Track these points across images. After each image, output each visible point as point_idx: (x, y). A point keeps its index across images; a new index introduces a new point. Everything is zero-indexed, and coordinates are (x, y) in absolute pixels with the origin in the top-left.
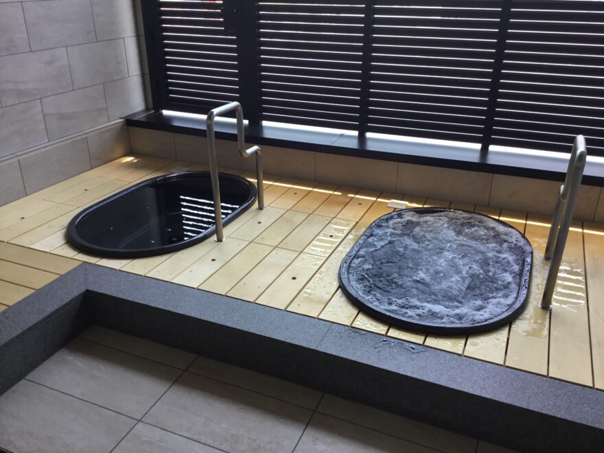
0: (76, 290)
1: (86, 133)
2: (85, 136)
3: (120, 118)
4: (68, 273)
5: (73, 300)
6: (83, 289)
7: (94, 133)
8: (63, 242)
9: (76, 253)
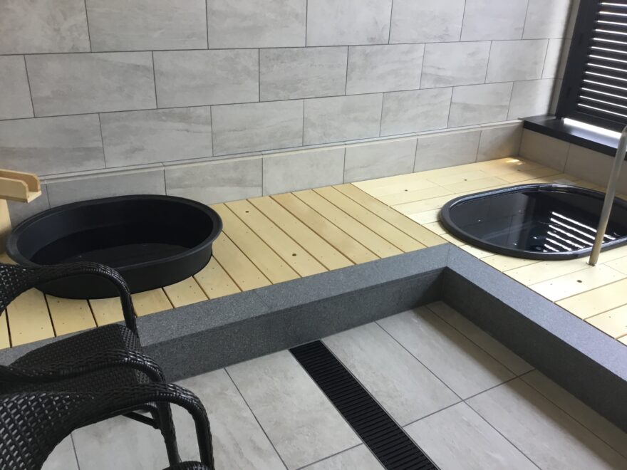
0: (436, 264)
1: (482, 127)
2: (480, 129)
3: (519, 119)
4: (434, 247)
5: (432, 271)
6: (443, 265)
7: (488, 128)
8: (436, 220)
9: (444, 232)
